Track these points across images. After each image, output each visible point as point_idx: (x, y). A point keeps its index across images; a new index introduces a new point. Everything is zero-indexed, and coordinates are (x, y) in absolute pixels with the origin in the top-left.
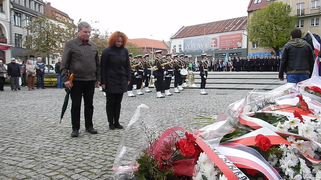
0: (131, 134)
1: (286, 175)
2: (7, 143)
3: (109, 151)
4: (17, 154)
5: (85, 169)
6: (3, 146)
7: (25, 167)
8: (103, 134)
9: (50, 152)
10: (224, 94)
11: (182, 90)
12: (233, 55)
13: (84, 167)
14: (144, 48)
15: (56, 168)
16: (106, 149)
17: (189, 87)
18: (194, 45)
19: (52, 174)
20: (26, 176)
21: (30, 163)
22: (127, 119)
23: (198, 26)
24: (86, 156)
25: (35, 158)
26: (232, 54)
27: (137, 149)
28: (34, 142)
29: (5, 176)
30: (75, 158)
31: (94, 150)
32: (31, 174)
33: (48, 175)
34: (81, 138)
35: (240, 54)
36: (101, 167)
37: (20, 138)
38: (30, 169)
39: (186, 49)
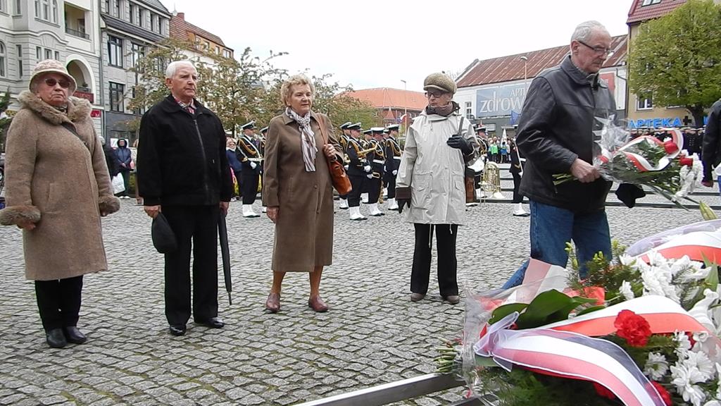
0: (355, 304)
1: (685, 400)
2: (95, 318)
3: (305, 340)
4: (115, 342)
5: (254, 378)
6: (88, 325)
7: (133, 369)
8: (294, 303)
9: (181, 340)
11: (471, 205)
13: (252, 373)
14: (388, 110)
15: (195, 375)
16: (299, 335)
17: (487, 199)
18: (500, 103)
19: (187, 386)
20: (133, 388)
21: (141, 363)
22: (346, 271)
23: (511, 58)
24: (256, 349)
25: (152, 351)
27: (366, 336)
28: (150, 318)
29: (91, 387)
30: (234, 354)
31: (275, 336)
32: (145, 386)
33: (179, 389)
34: (247, 310)
36: (288, 375)
37: (121, 309)
38: (142, 374)
39: (481, 111)
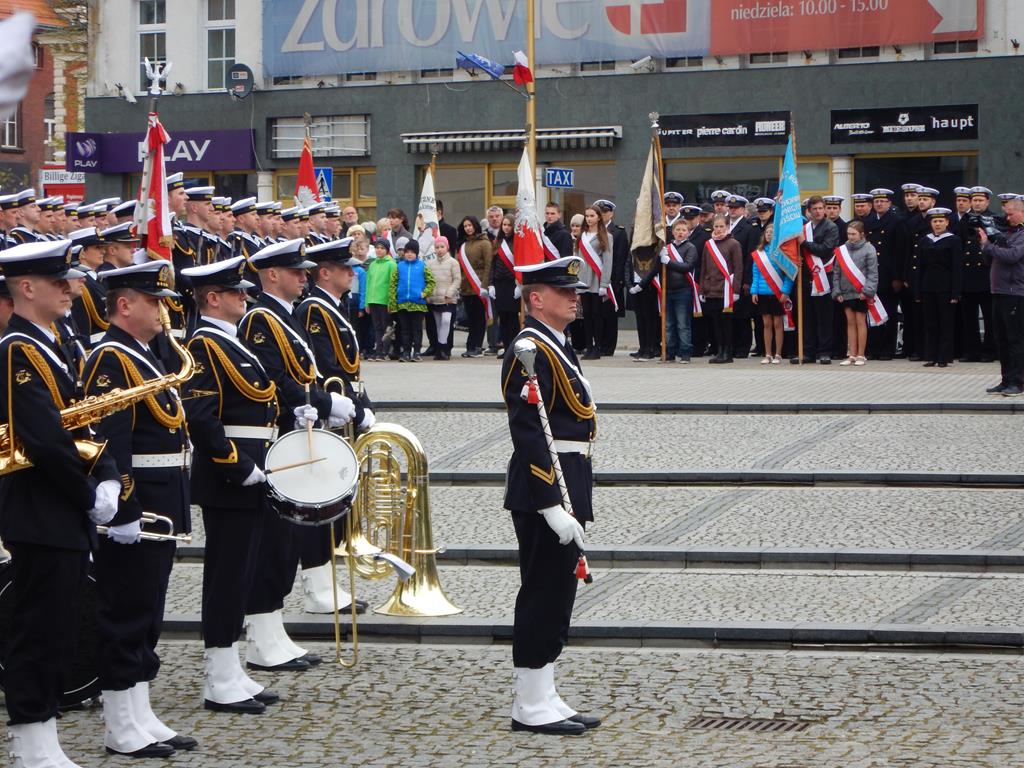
10: (779, 722)
11: (294, 666)
12: (878, 137)
17: (366, 619)
18: (388, 3)
26: (862, 127)
35: (968, 121)
39: (290, 44)
